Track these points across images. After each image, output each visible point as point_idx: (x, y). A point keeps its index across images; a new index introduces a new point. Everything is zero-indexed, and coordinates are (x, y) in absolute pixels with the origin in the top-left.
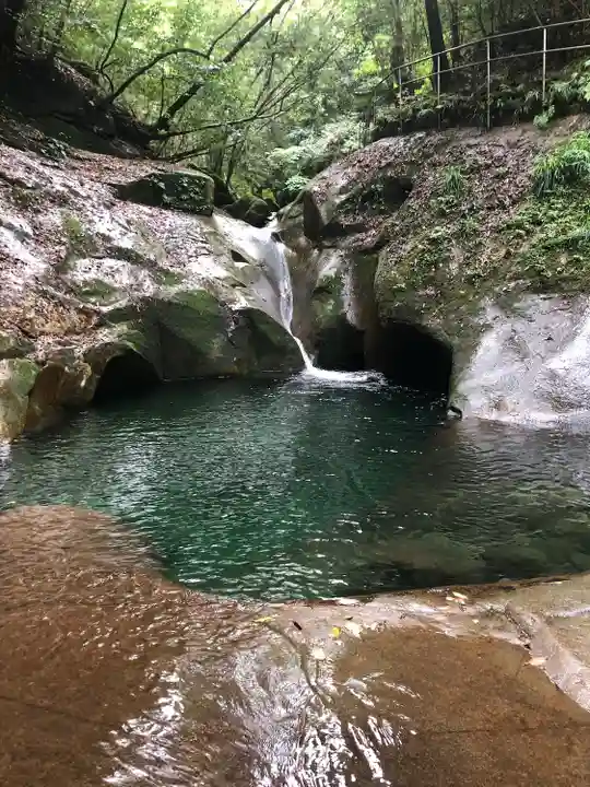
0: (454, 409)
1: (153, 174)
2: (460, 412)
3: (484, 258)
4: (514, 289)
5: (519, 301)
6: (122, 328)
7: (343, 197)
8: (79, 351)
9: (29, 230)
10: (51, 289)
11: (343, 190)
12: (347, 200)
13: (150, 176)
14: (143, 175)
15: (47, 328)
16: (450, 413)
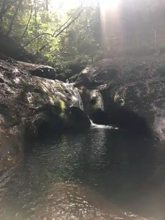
0: (156, 138)
1: (40, 68)
2: (159, 139)
3: (148, 92)
4: (160, 101)
5: (163, 104)
6: (42, 113)
7: (95, 75)
8: (33, 122)
9: (11, 84)
10: (21, 102)
11: (95, 73)
12: (97, 75)
13: (39, 68)
14: (37, 68)
15: (23, 114)
16: (155, 139)
